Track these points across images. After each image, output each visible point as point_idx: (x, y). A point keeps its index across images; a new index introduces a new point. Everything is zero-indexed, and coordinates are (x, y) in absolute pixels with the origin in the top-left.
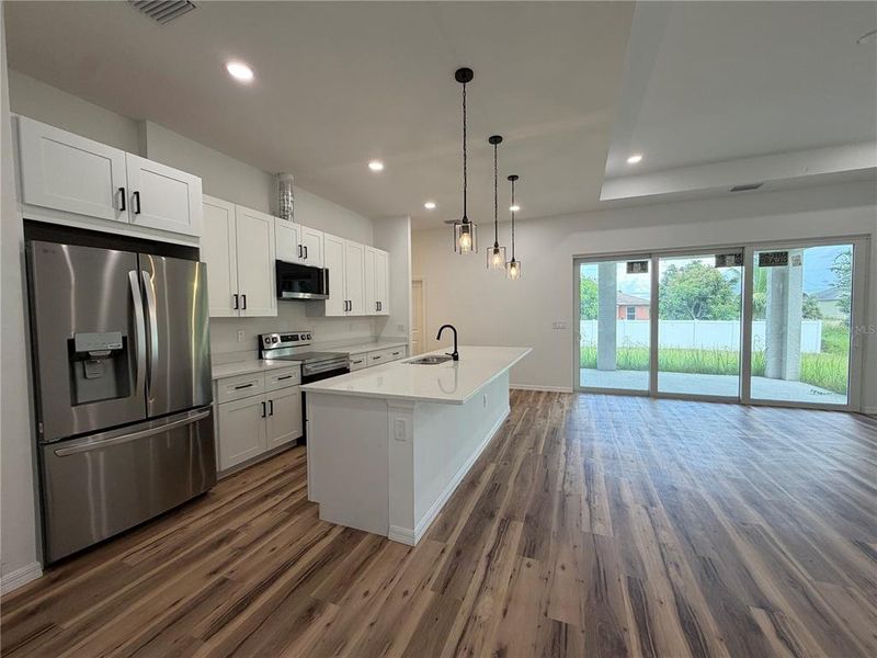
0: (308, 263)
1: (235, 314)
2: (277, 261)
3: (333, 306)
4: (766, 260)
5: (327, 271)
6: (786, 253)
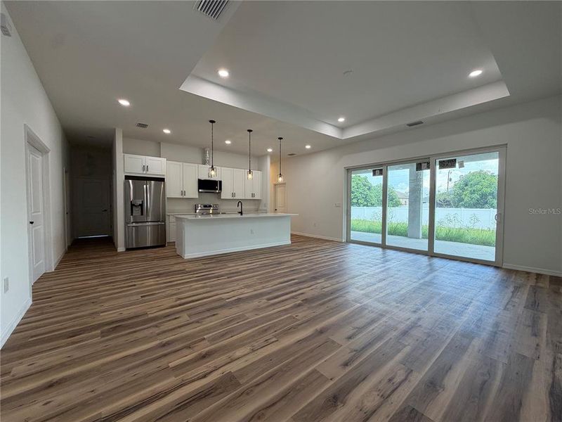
0: (212, 179)
1: (181, 197)
2: (199, 180)
3: (226, 194)
4: (443, 165)
5: (220, 182)
6: (455, 160)
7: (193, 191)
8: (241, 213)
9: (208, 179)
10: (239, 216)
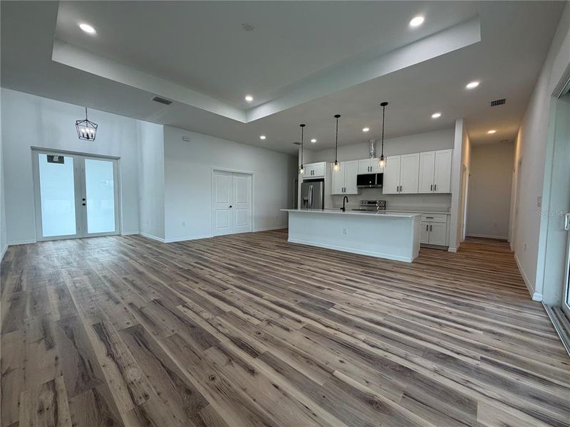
2: (358, 176)
3: (389, 187)
7: (352, 188)
8: (343, 209)
9: (367, 172)
10: (341, 212)
